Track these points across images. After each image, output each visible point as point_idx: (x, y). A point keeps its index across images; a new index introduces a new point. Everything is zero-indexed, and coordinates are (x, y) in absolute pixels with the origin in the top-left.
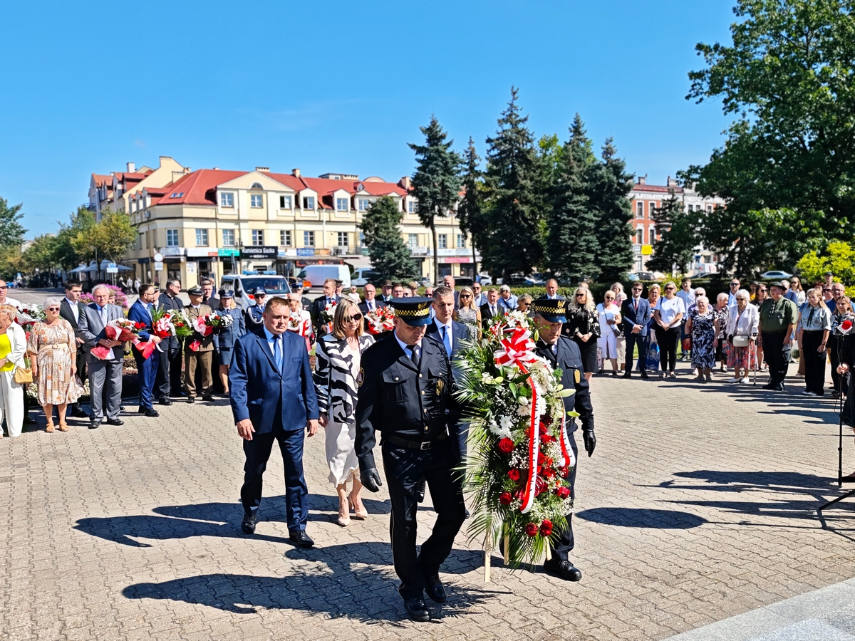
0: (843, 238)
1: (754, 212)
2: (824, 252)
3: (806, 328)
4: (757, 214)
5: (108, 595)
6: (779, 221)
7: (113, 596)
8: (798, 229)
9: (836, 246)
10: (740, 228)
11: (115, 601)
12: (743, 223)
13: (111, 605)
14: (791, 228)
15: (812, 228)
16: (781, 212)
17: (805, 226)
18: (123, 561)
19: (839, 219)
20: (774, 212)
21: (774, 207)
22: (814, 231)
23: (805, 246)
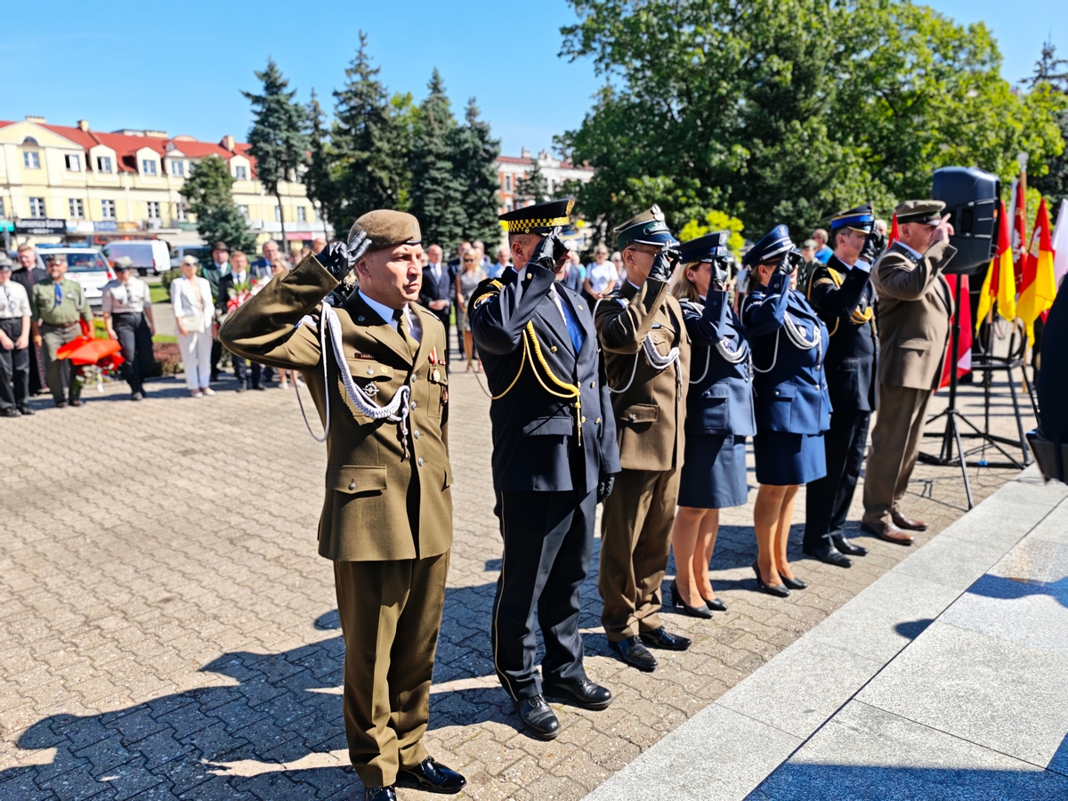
0: (718, 208)
1: (635, 180)
2: (703, 222)
4: (637, 183)
5: (50, 673)
6: (658, 190)
7: (60, 672)
8: (676, 198)
9: (714, 216)
10: (620, 197)
11: (67, 680)
12: (623, 193)
13: (63, 686)
14: (670, 198)
15: (689, 197)
16: (659, 180)
17: (684, 195)
18: (44, 623)
19: (713, 187)
20: (653, 180)
21: (653, 175)
22: (691, 201)
23: (683, 216)
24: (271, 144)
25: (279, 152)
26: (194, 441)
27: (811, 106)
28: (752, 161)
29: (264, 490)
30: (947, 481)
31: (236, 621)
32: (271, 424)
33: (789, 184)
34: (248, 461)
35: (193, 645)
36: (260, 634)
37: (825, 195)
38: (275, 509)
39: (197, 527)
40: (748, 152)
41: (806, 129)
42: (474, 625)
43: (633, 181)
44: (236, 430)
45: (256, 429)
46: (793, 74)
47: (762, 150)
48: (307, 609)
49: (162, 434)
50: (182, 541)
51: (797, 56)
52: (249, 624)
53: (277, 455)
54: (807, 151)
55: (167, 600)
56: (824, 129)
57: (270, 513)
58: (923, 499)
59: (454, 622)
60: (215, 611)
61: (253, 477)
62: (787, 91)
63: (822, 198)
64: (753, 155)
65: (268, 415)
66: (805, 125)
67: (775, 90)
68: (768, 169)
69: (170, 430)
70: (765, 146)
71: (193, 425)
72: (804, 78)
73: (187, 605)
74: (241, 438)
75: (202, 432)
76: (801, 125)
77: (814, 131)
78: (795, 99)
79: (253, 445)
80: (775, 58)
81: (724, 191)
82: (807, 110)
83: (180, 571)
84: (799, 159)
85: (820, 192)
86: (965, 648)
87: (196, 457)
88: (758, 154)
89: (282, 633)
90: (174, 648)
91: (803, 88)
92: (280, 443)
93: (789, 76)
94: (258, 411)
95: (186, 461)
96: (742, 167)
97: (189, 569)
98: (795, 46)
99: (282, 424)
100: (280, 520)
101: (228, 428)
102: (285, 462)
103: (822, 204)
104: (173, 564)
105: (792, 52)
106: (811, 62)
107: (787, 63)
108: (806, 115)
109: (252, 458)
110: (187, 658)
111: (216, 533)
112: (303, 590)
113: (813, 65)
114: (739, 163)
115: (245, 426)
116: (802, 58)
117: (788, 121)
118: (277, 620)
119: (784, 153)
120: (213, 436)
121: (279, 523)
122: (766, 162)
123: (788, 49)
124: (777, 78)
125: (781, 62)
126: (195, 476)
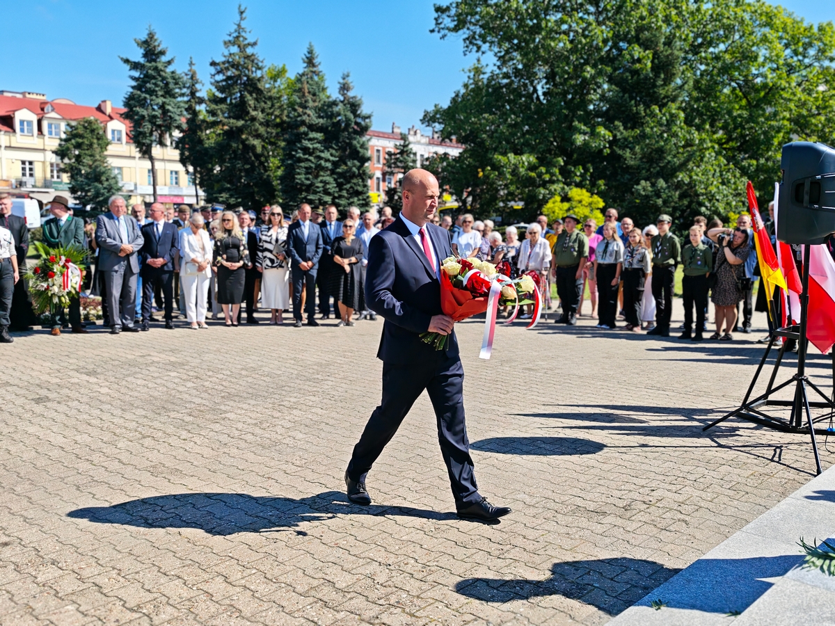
0: (580, 185)
1: (500, 157)
2: (566, 199)
3: (601, 261)
4: (503, 159)
6: (523, 167)
8: (540, 175)
9: (575, 193)
10: (487, 173)
12: (489, 168)
14: (533, 174)
15: (552, 175)
16: (524, 158)
17: (546, 173)
19: (575, 166)
20: (519, 157)
21: (518, 152)
22: (554, 178)
23: (547, 192)
24: (147, 109)
25: (155, 117)
26: (48, 390)
27: (670, 93)
28: (614, 142)
29: (116, 438)
30: (796, 447)
31: (76, 567)
32: (128, 375)
33: (647, 166)
34: (101, 410)
35: (28, 589)
36: (98, 580)
37: (681, 176)
38: (124, 457)
39: (44, 473)
40: (610, 134)
41: (664, 115)
42: (320, 575)
43: (498, 157)
44: (92, 380)
45: (113, 379)
46: (652, 62)
47: (622, 132)
48: (150, 556)
49: (17, 382)
50: (27, 486)
51: (656, 45)
52: (88, 570)
53: (132, 405)
54: (665, 135)
55: (6, 544)
56: (682, 115)
57: (120, 461)
58: (773, 463)
59: (300, 573)
60: (54, 556)
61: (106, 425)
62: (646, 77)
63: (679, 179)
64: (615, 136)
65: (127, 367)
66: (663, 111)
67: (635, 77)
68: (628, 150)
69: (24, 378)
70: (626, 128)
71: (49, 374)
72: (663, 67)
73: (25, 550)
74: (96, 388)
75: (58, 380)
76: (660, 111)
77: (672, 115)
78: (654, 86)
79: (108, 394)
80: (636, 47)
81: (586, 170)
82: (666, 97)
83: (22, 516)
84: (657, 142)
85: (678, 173)
86: (813, 604)
87: (49, 404)
88: (619, 136)
89: (122, 580)
90: (8, 592)
91: (662, 76)
92: (136, 394)
93: (649, 64)
94: (117, 363)
95: (39, 409)
96: (605, 147)
97: (30, 514)
98: (655, 36)
99: (140, 376)
100: (131, 468)
101: (85, 377)
102: (140, 412)
103: (679, 185)
104: (15, 508)
105: (652, 42)
106: (669, 51)
107: (647, 52)
108: (666, 100)
109: (105, 407)
110: (20, 602)
111: (63, 479)
112: (147, 537)
113: (672, 54)
114: (602, 144)
115: (102, 377)
116: (661, 47)
117: (647, 106)
118: (118, 566)
119: (644, 136)
120: (69, 385)
121: (128, 471)
122: (625, 144)
123: (647, 40)
124: (638, 66)
125: (641, 50)
126: (45, 423)
